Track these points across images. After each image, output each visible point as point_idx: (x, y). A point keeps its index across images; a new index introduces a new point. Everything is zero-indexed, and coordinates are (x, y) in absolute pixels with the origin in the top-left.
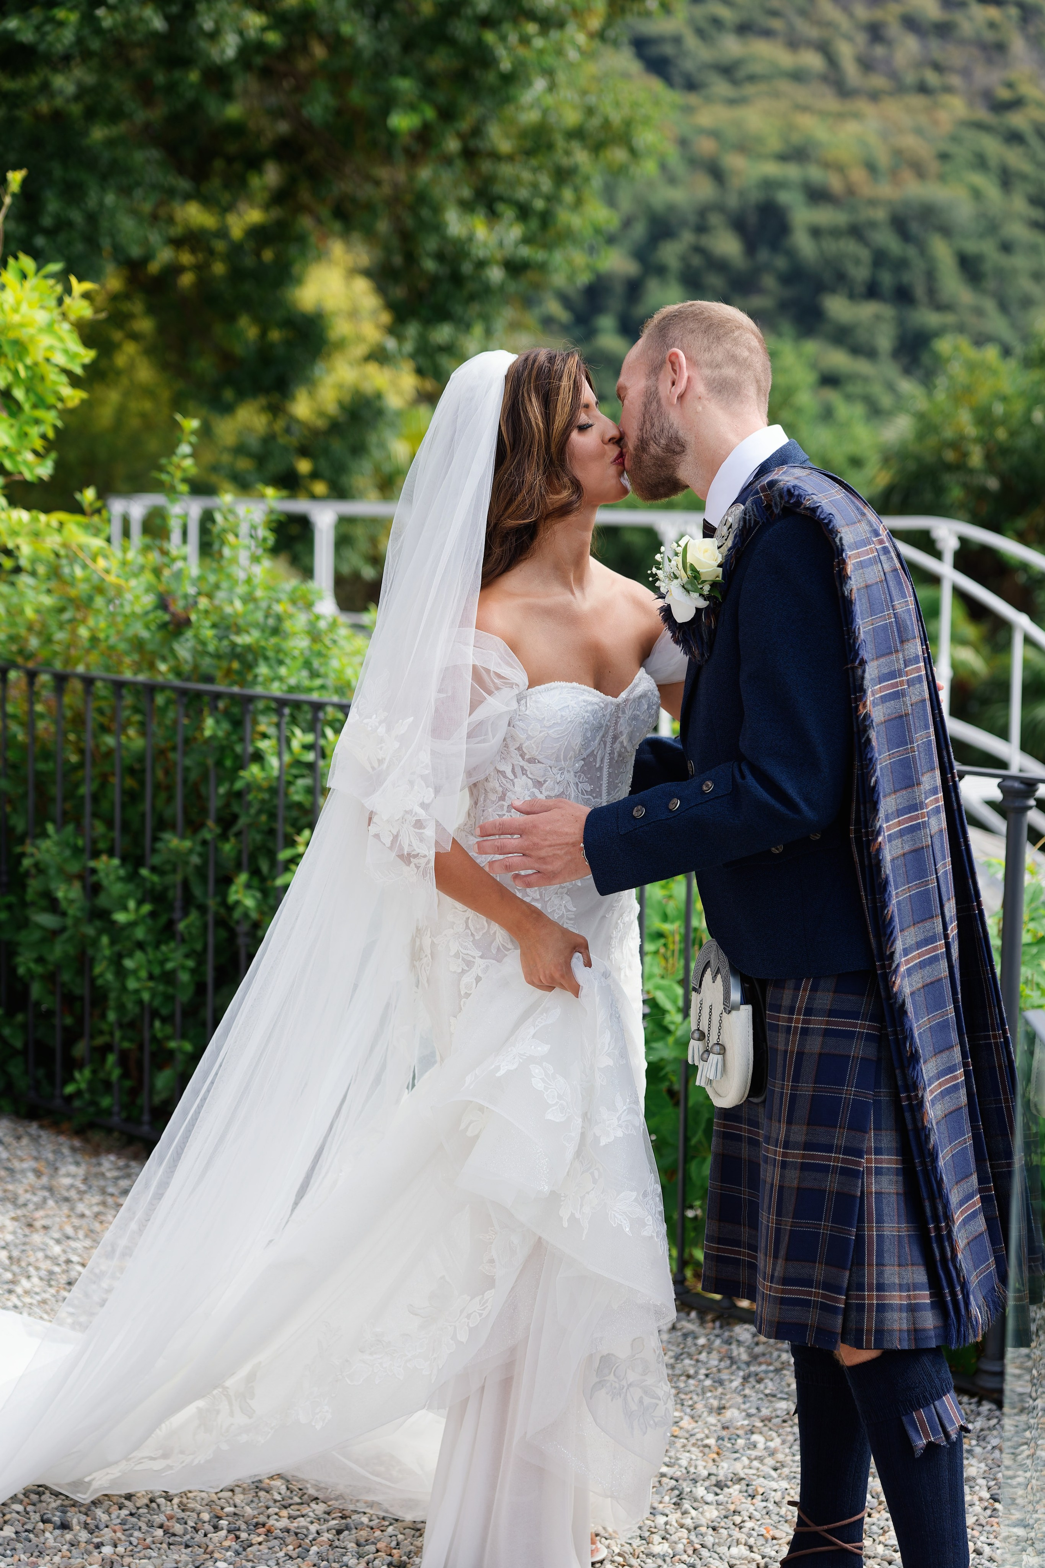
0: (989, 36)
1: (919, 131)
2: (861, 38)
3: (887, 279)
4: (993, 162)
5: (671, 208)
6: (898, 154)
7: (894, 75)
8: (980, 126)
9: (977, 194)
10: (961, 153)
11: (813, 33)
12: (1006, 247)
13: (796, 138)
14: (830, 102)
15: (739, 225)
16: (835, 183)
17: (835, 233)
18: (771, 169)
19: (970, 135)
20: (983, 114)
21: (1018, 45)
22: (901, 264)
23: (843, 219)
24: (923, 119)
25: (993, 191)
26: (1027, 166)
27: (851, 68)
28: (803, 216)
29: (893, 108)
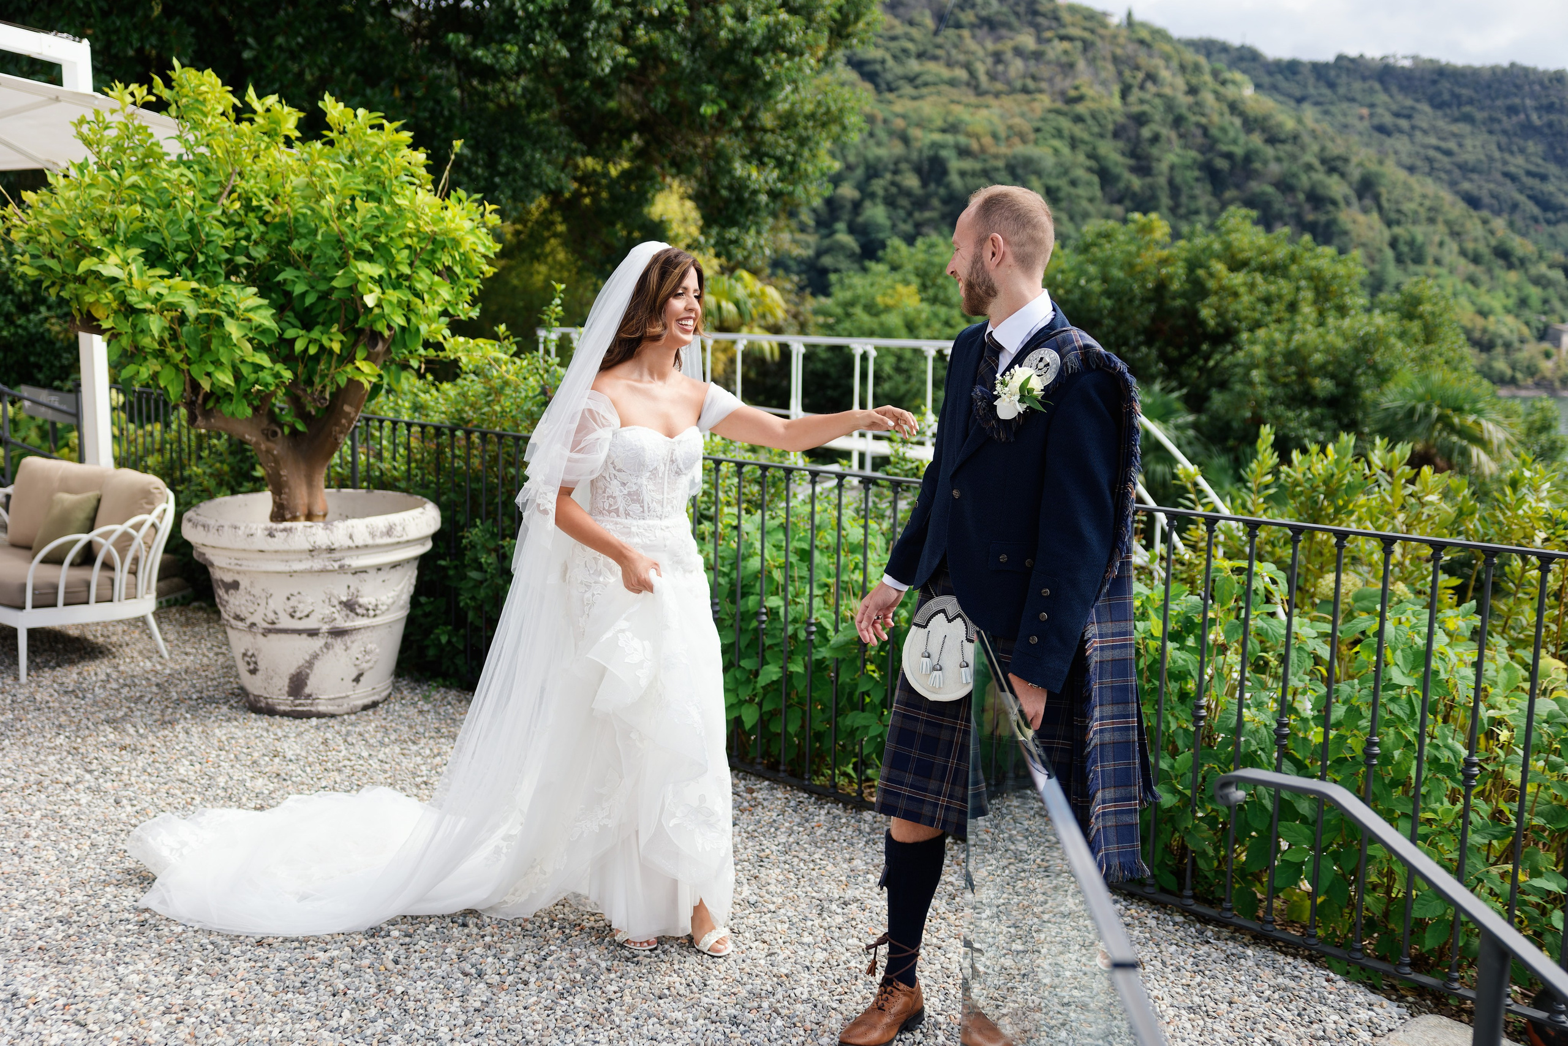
0: (1064, 59)
1: (1022, 115)
2: (990, 61)
4: (1066, 133)
5: (879, 159)
6: (1010, 127)
7: (1008, 83)
8: (1058, 112)
9: (1056, 151)
10: (1047, 128)
11: (962, 58)
12: (1074, 183)
13: (950, 119)
14: (972, 99)
15: (918, 170)
16: (974, 146)
17: (974, 174)
18: (937, 137)
19: (1052, 116)
20: (1059, 105)
21: (1081, 64)
23: (978, 166)
24: (1025, 108)
25: (1066, 150)
26: (1085, 136)
27: (983, 79)
28: (955, 164)
29: (1008, 102)
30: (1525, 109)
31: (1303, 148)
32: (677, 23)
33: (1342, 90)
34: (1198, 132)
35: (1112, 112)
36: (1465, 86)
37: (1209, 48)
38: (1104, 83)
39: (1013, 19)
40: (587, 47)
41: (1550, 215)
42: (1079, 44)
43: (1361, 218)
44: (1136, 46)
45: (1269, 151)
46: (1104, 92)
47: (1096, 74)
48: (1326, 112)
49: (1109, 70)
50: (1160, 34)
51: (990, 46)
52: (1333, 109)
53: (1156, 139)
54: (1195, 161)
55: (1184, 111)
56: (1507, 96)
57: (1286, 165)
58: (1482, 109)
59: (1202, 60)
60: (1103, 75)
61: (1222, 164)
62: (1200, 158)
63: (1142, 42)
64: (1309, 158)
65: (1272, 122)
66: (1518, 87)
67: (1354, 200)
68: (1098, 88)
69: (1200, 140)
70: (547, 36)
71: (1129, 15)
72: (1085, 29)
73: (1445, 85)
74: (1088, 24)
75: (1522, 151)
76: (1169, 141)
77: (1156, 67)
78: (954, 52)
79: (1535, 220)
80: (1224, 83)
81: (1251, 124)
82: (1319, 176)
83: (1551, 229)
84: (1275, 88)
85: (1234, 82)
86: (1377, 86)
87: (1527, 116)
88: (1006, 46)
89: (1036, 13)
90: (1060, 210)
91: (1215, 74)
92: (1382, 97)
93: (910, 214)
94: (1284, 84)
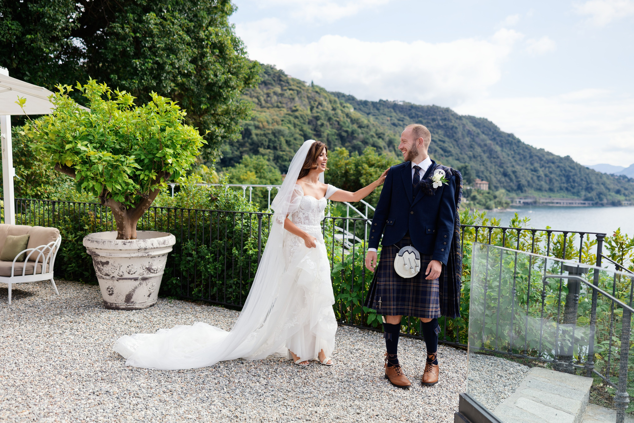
0: (291, 97)
1: (277, 115)
2: (265, 96)
3: (271, 145)
4: (292, 122)
6: (273, 119)
7: (272, 104)
8: (289, 115)
9: (289, 128)
10: (286, 120)
11: (255, 94)
12: (295, 139)
14: (260, 109)
15: (241, 133)
16: (261, 125)
17: (261, 135)
19: (287, 116)
20: (290, 112)
21: (297, 99)
22: (275, 142)
23: (262, 132)
24: (278, 113)
25: (292, 128)
26: (299, 123)
27: (263, 102)
28: (254, 131)
29: (272, 110)
30: (437, 120)
31: (370, 130)
32: (191, 76)
33: (381, 111)
34: (336, 123)
35: (307, 115)
36: (419, 111)
37: (339, 95)
38: (304, 105)
39: (273, 82)
40: (162, 82)
41: (446, 154)
42: (296, 92)
43: (389, 153)
44: (315, 93)
45: (359, 130)
46: (305, 109)
47: (302, 102)
48: (377, 118)
49: (306, 101)
50: (322, 89)
51: (265, 91)
52: (378, 117)
53: (322, 125)
54: (335, 133)
55: (331, 116)
56: (432, 115)
57: (365, 135)
58: (425, 119)
59: (336, 99)
60: (304, 102)
61: (344, 134)
62: (337, 132)
63: (317, 92)
64: (372, 133)
65: (360, 121)
66: (435, 113)
67: (387, 147)
68: (303, 107)
69: (337, 126)
70: (149, 78)
71: (312, 83)
72: (298, 87)
73: (413, 111)
74: (298, 85)
75: (437, 133)
76: (327, 126)
77: (322, 101)
78: (252, 92)
79: (442, 155)
80: (344, 107)
81: (353, 121)
82: (376, 139)
83: (447, 158)
84: (360, 110)
85: (347, 107)
86: (392, 110)
87: (438, 122)
88: (271, 91)
89: (281, 80)
90: (291, 148)
91: (341, 104)
92: (394, 114)
93: (238, 149)
94: (363, 108)
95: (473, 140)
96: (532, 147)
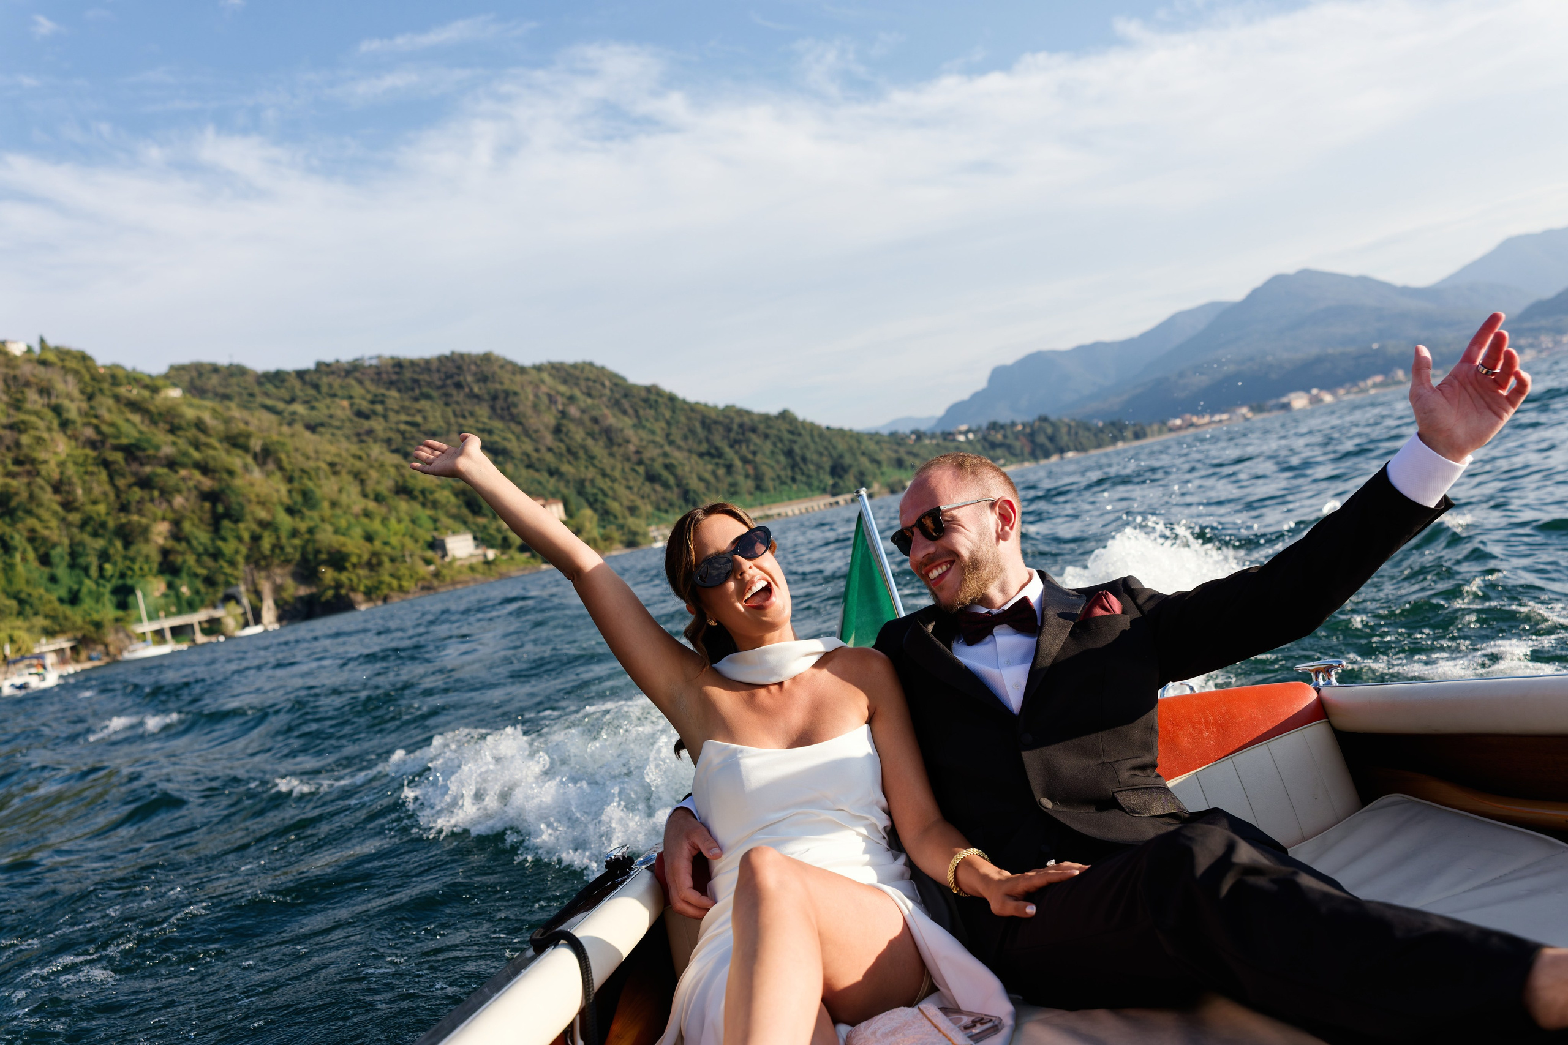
95: (563, 414)
96: (706, 405)
